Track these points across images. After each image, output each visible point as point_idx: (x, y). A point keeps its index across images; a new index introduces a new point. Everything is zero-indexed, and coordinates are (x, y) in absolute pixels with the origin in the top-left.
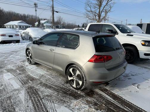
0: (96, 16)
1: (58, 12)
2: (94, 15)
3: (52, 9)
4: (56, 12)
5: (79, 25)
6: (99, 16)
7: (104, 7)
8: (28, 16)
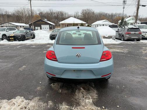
1: (145, 6)
3: (137, 4)
4: (143, 6)
8: (115, 14)
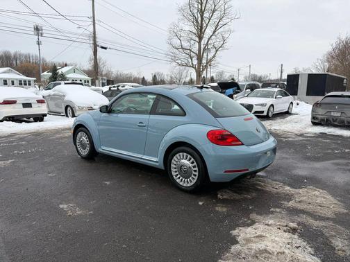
0: (193, 59)
1: (106, 48)
2: (187, 56)
3: (92, 42)
4: (102, 48)
5: (144, 78)
6: (200, 59)
7: (209, 39)
